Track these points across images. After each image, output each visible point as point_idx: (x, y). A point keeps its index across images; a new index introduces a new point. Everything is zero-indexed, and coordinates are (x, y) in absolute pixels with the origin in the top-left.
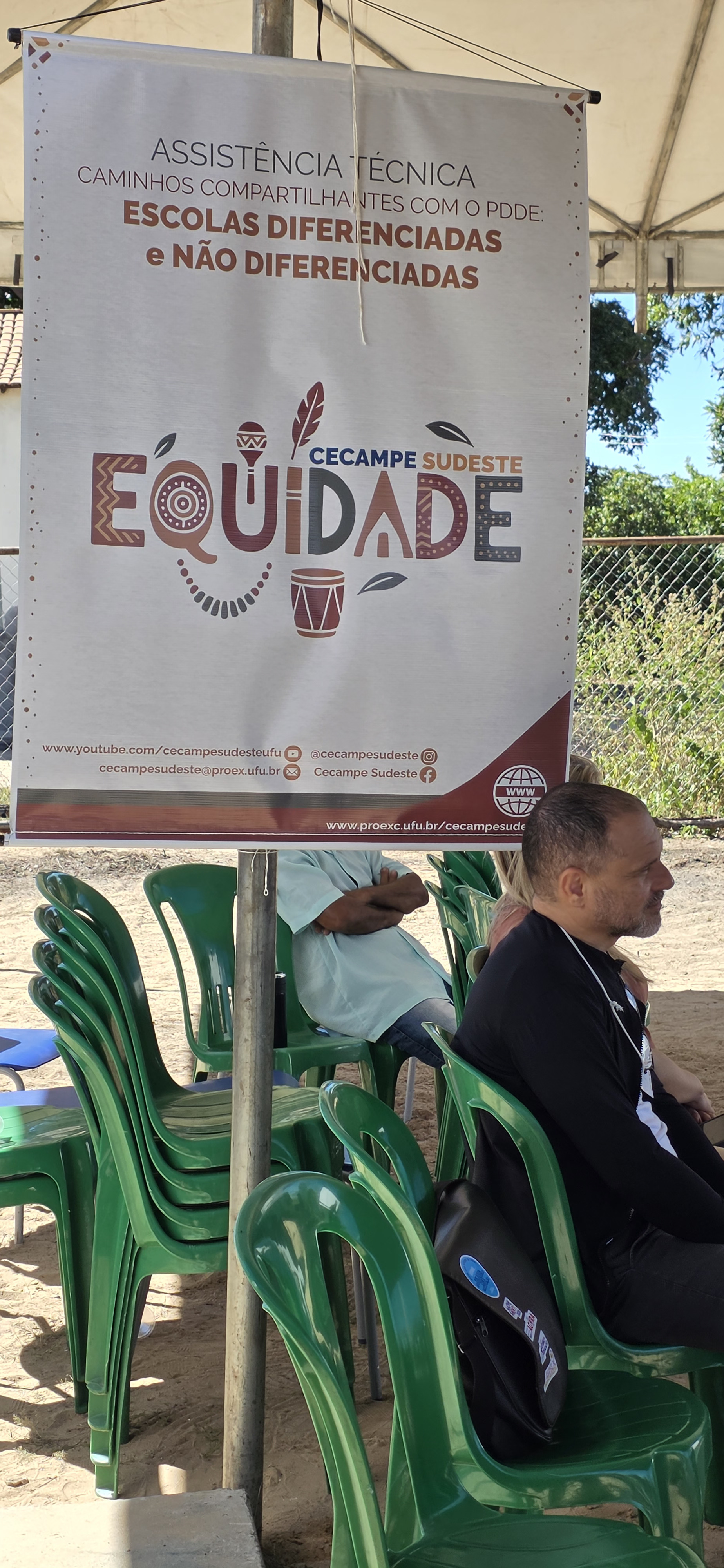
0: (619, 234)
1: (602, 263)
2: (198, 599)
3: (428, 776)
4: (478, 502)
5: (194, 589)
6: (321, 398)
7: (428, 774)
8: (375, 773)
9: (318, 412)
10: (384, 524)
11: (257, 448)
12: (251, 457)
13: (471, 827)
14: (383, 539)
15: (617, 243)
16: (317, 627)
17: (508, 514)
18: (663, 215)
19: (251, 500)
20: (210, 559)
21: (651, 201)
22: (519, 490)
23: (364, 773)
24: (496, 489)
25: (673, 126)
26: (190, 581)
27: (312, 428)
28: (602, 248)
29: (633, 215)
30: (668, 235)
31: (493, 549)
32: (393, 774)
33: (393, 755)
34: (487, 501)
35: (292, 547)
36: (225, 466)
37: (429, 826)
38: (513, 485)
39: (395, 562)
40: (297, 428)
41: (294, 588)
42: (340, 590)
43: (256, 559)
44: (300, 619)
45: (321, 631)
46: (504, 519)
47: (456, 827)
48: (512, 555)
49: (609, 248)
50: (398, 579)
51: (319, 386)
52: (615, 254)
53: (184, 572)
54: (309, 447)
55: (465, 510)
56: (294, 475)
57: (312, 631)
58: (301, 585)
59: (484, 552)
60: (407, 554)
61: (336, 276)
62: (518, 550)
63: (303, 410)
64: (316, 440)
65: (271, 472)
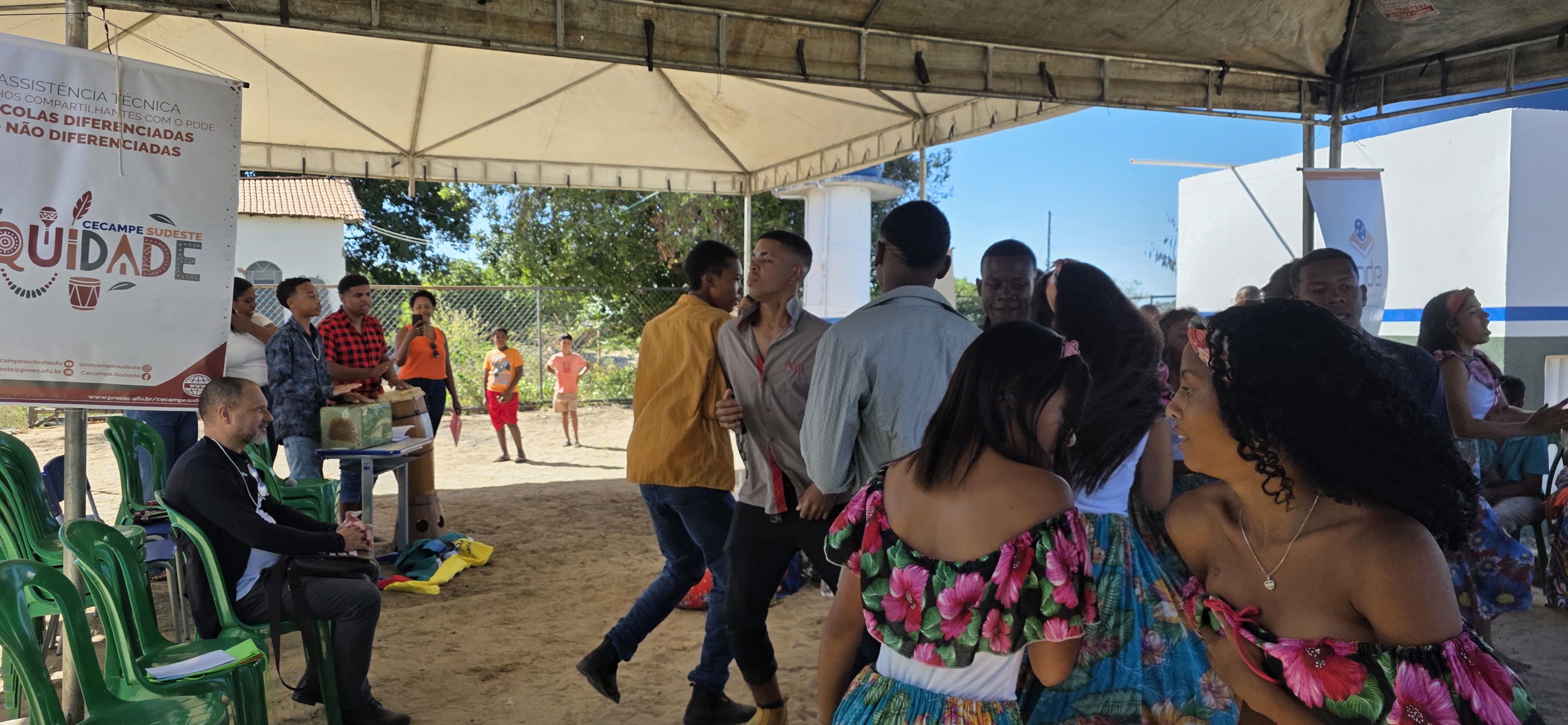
0: (400, 154)
1: (393, 166)
2: (13, 288)
3: (146, 377)
4: (178, 252)
5: (10, 283)
6: (90, 198)
7: (146, 376)
8: (116, 375)
9: (88, 205)
10: (124, 259)
11: (52, 219)
12: (48, 223)
13: (171, 400)
14: (123, 266)
15: (401, 158)
16: (84, 305)
17: (194, 259)
18: (420, 147)
19: (46, 242)
20: (21, 269)
21: (414, 140)
22: (200, 248)
23: (110, 374)
24: (187, 247)
25: (419, 110)
26: (8, 279)
27: (84, 212)
28: (393, 160)
29: (406, 147)
30: (423, 156)
31: (185, 274)
32: (126, 375)
33: (127, 367)
34: (182, 252)
35: (71, 265)
36: (31, 226)
37: (147, 399)
38: (198, 246)
39: (130, 277)
40: (75, 212)
41: (71, 287)
42: (98, 289)
43: (49, 271)
44: (74, 301)
45: (86, 307)
46: (192, 261)
47: (162, 400)
48: (196, 278)
49: (397, 159)
50: (131, 285)
51: (89, 193)
52: (398, 163)
53: (5, 275)
54: (82, 221)
55: (170, 255)
56: (73, 234)
57: (81, 307)
58: (76, 285)
59: (180, 275)
60: (137, 273)
61: (101, 144)
62: (198, 276)
63: (79, 203)
64: (85, 217)
65: (59, 231)
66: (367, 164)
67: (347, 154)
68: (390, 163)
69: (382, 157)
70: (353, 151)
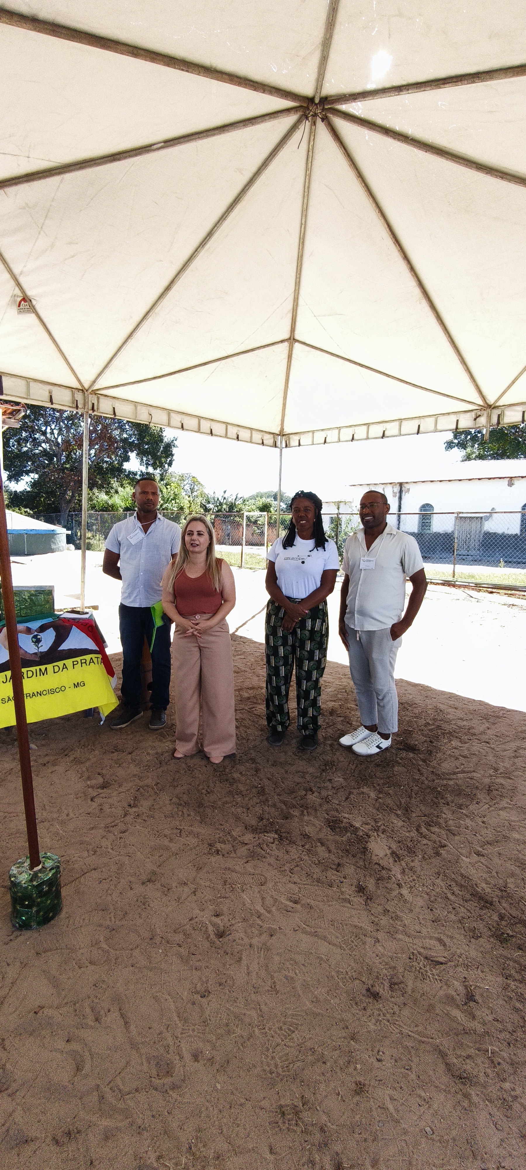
66: (458, 420)
67: (446, 417)
68: (474, 417)
69: (469, 414)
70: (449, 414)
